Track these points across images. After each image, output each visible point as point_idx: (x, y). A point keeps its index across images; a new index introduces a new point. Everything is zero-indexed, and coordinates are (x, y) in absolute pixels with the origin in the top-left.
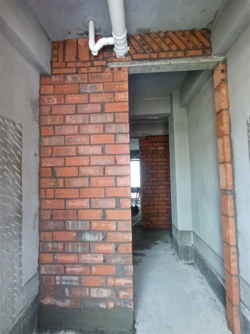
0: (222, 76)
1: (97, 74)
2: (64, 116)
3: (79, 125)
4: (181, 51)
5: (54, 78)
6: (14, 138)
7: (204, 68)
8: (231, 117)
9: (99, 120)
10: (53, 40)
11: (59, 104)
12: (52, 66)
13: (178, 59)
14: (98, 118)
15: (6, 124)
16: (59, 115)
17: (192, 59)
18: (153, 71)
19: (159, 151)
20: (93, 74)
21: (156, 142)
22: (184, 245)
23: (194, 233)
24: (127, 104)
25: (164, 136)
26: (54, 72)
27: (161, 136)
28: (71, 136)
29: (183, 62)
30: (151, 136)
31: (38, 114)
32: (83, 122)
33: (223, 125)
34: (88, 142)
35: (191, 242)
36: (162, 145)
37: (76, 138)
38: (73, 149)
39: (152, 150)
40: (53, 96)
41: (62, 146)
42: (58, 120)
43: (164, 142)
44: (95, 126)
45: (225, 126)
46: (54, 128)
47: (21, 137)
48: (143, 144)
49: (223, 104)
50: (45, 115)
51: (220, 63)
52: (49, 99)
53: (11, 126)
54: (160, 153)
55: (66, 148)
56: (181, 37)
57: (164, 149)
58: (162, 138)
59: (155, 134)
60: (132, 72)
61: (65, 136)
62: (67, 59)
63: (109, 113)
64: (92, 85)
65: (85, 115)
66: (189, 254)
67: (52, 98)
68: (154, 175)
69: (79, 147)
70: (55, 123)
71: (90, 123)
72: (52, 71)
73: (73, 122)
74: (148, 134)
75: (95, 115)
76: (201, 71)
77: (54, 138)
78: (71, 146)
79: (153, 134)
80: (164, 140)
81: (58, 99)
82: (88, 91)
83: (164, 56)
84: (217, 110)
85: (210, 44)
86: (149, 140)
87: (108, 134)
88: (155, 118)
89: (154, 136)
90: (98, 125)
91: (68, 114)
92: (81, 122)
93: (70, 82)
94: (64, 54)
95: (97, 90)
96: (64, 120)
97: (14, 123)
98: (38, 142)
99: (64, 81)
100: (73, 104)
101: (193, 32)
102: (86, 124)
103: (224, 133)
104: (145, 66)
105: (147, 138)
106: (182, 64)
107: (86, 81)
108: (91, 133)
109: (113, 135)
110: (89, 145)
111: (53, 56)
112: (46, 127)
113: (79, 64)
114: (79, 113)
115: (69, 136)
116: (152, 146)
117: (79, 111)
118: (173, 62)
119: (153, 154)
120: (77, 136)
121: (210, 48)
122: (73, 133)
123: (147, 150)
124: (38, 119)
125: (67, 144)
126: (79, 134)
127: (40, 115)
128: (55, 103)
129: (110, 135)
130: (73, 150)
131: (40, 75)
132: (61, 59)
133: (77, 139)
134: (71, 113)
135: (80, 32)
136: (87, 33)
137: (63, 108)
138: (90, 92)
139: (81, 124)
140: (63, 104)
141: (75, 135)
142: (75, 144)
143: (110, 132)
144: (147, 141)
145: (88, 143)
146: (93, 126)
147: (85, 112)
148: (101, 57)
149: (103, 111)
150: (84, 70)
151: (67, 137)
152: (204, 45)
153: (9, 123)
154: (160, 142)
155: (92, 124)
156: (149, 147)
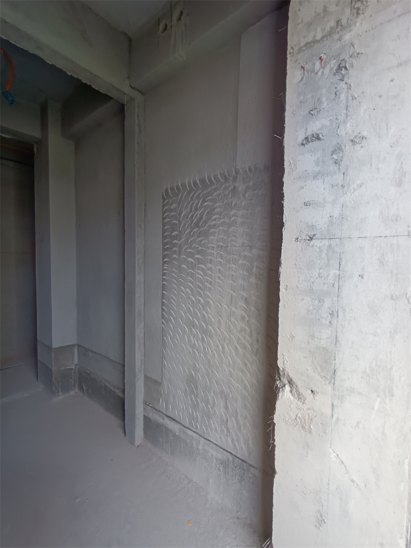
22: (63, 368)
23: (79, 346)
35: (73, 361)
66: (71, 380)
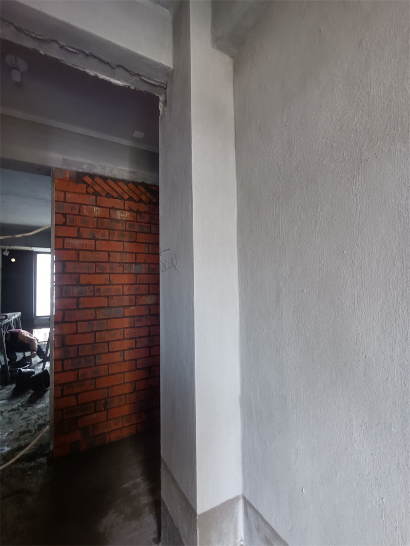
19: (118, 221)
21: (108, 195)
25: (133, 183)
27: (123, 181)
30: (93, 176)
36: (127, 208)
39: (95, 217)
43: (130, 199)
48: (65, 192)
54: (120, 227)
57: (131, 219)
58: (126, 188)
59: (107, 172)
68: (99, 290)
74: (85, 168)
79: (98, 171)
80: (132, 195)
86: (88, 185)
89: (105, 179)
105: (80, 177)
116: (97, 206)
119: (97, 228)
123: (79, 215)
144: (82, 188)
154: (120, 197)
156: (86, 205)
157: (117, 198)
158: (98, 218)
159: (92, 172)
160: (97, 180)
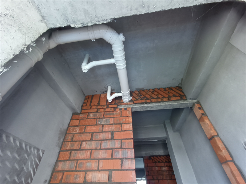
0: (201, 111)
1: (110, 112)
2: (82, 142)
3: (91, 150)
4: (166, 98)
5: (81, 116)
6: (32, 165)
7: (185, 107)
8: (225, 143)
9: (109, 145)
10: (86, 95)
11: (80, 133)
12: (82, 108)
13: (165, 102)
14: (108, 144)
15: (31, 151)
16: (78, 141)
17: (174, 102)
18: (149, 109)
19: (164, 171)
20: (108, 112)
21: (159, 162)
24: (131, 132)
25: (165, 155)
26: (82, 112)
27: (163, 156)
28: (83, 161)
29: (169, 104)
30: (153, 156)
31: (62, 140)
32: (95, 147)
33: (221, 151)
34: (96, 167)
36: (165, 165)
37: (87, 162)
38: (82, 174)
39: (157, 171)
40: (77, 127)
41: (72, 171)
42: (76, 146)
43: (166, 162)
44: (105, 151)
45: (223, 151)
46: (71, 153)
47: (38, 163)
48: (147, 163)
49: (211, 131)
50: (67, 142)
51: (195, 103)
52: (73, 129)
53: (35, 153)
54: (165, 173)
55: (76, 173)
56: (164, 91)
57: (168, 170)
58: (164, 158)
59: (157, 154)
60: (134, 110)
61: (77, 160)
62: (92, 104)
63: (117, 139)
64: (106, 119)
65: (97, 142)
67: (76, 129)
69: (88, 173)
70: (73, 148)
71: (100, 149)
72: (81, 111)
73: (88, 147)
74: (151, 154)
75: (106, 141)
76: (183, 109)
77: (68, 163)
78: (80, 171)
79: (155, 154)
80: (166, 160)
81: (81, 129)
82: (103, 123)
83: (155, 101)
84: (209, 136)
85: (184, 93)
86: (153, 160)
87: (116, 159)
88: (155, 141)
89: (157, 156)
90: (108, 150)
91: (84, 141)
92: (94, 147)
93: (91, 118)
94: (91, 102)
95: (109, 122)
96: (81, 145)
97: (38, 150)
98: (53, 167)
99: (87, 117)
100: (90, 133)
101: (170, 88)
102: (98, 149)
103: (226, 159)
104: (143, 107)
105: (150, 158)
106: (168, 105)
107: (102, 117)
108: (101, 158)
109: (120, 160)
110: (98, 171)
111: (84, 103)
112: (64, 152)
113: (99, 107)
114: (93, 139)
115: (81, 161)
116: (156, 166)
117: (94, 138)
118: (161, 104)
119: (158, 175)
120: (88, 161)
121: (185, 95)
122: (86, 158)
123: (152, 171)
124: (60, 145)
125: (78, 169)
126: (91, 159)
127: (64, 141)
128: (77, 132)
129: (117, 160)
130: (82, 176)
131: (73, 114)
132: (88, 104)
133: (87, 164)
134: (88, 140)
135: (102, 91)
136: (107, 91)
137: (82, 136)
138: (104, 124)
139: (93, 149)
140: (83, 133)
141: (87, 159)
142: (85, 169)
143: (117, 157)
144: (151, 161)
145: (96, 169)
146: (103, 151)
147: (98, 139)
148: (114, 103)
149: (112, 138)
150: (102, 110)
151: (79, 162)
152: (179, 94)
153: (34, 150)
154: (163, 162)
155: (102, 149)
156: (153, 167)
157: (162, 162)
158: (158, 171)
159: (153, 155)
160: (155, 157)
